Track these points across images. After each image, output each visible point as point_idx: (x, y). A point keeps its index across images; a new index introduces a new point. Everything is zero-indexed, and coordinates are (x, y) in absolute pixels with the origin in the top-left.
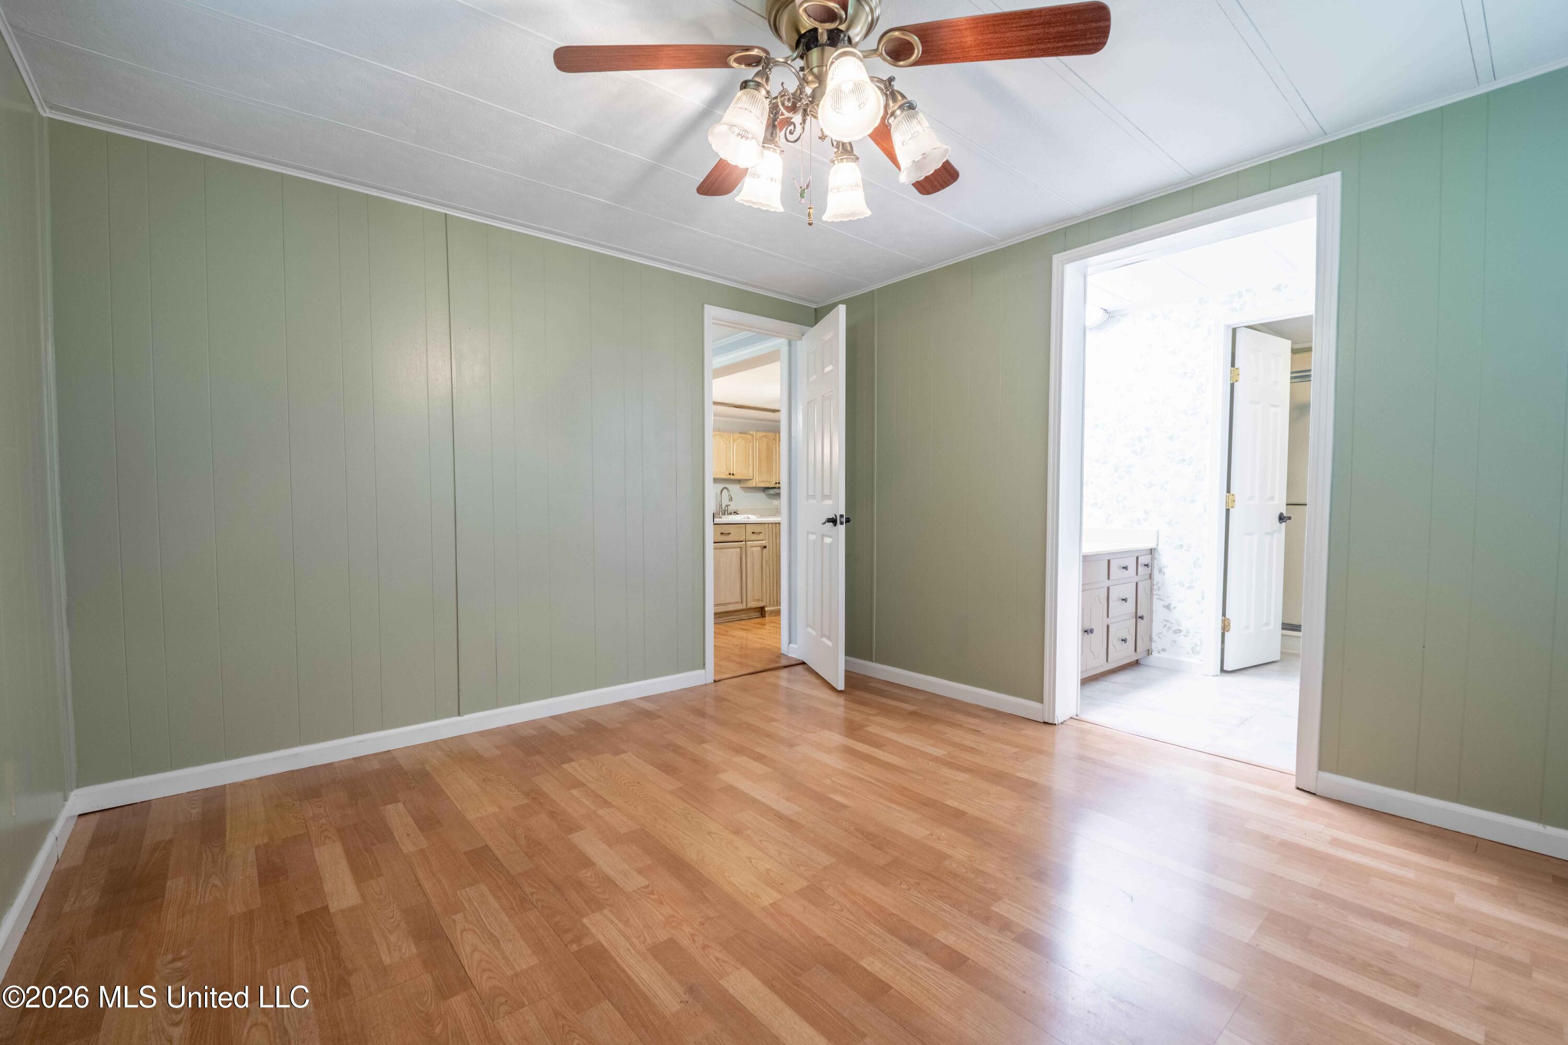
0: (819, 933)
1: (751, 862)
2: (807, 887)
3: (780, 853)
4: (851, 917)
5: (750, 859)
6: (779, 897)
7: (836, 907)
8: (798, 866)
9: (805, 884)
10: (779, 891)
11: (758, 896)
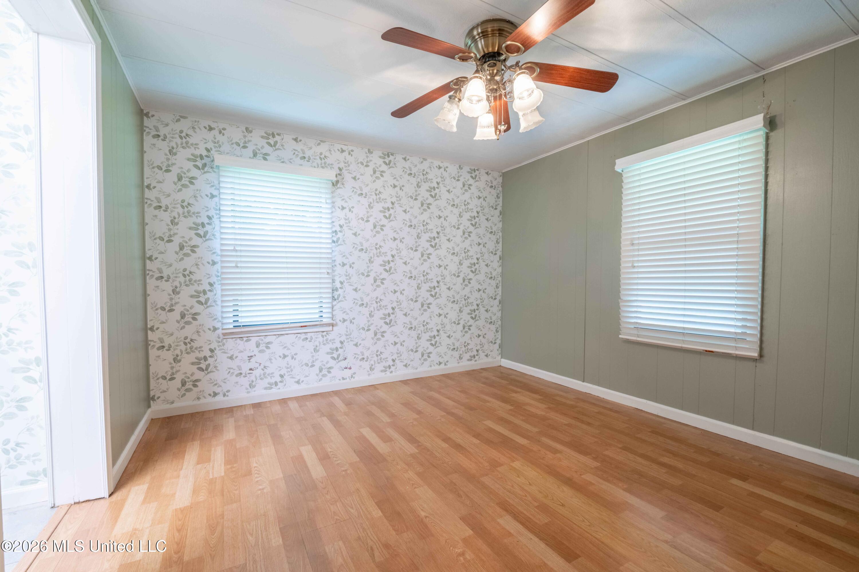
0: (494, 451)
1: (529, 483)
2: (497, 467)
3: (512, 486)
4: (479, 454)
5: (530, 484)
6: (511, 464)
7: (485, 458)
8: (502, 478)
9: (498, 469)
10: (511, 466)
11: (522, 465)
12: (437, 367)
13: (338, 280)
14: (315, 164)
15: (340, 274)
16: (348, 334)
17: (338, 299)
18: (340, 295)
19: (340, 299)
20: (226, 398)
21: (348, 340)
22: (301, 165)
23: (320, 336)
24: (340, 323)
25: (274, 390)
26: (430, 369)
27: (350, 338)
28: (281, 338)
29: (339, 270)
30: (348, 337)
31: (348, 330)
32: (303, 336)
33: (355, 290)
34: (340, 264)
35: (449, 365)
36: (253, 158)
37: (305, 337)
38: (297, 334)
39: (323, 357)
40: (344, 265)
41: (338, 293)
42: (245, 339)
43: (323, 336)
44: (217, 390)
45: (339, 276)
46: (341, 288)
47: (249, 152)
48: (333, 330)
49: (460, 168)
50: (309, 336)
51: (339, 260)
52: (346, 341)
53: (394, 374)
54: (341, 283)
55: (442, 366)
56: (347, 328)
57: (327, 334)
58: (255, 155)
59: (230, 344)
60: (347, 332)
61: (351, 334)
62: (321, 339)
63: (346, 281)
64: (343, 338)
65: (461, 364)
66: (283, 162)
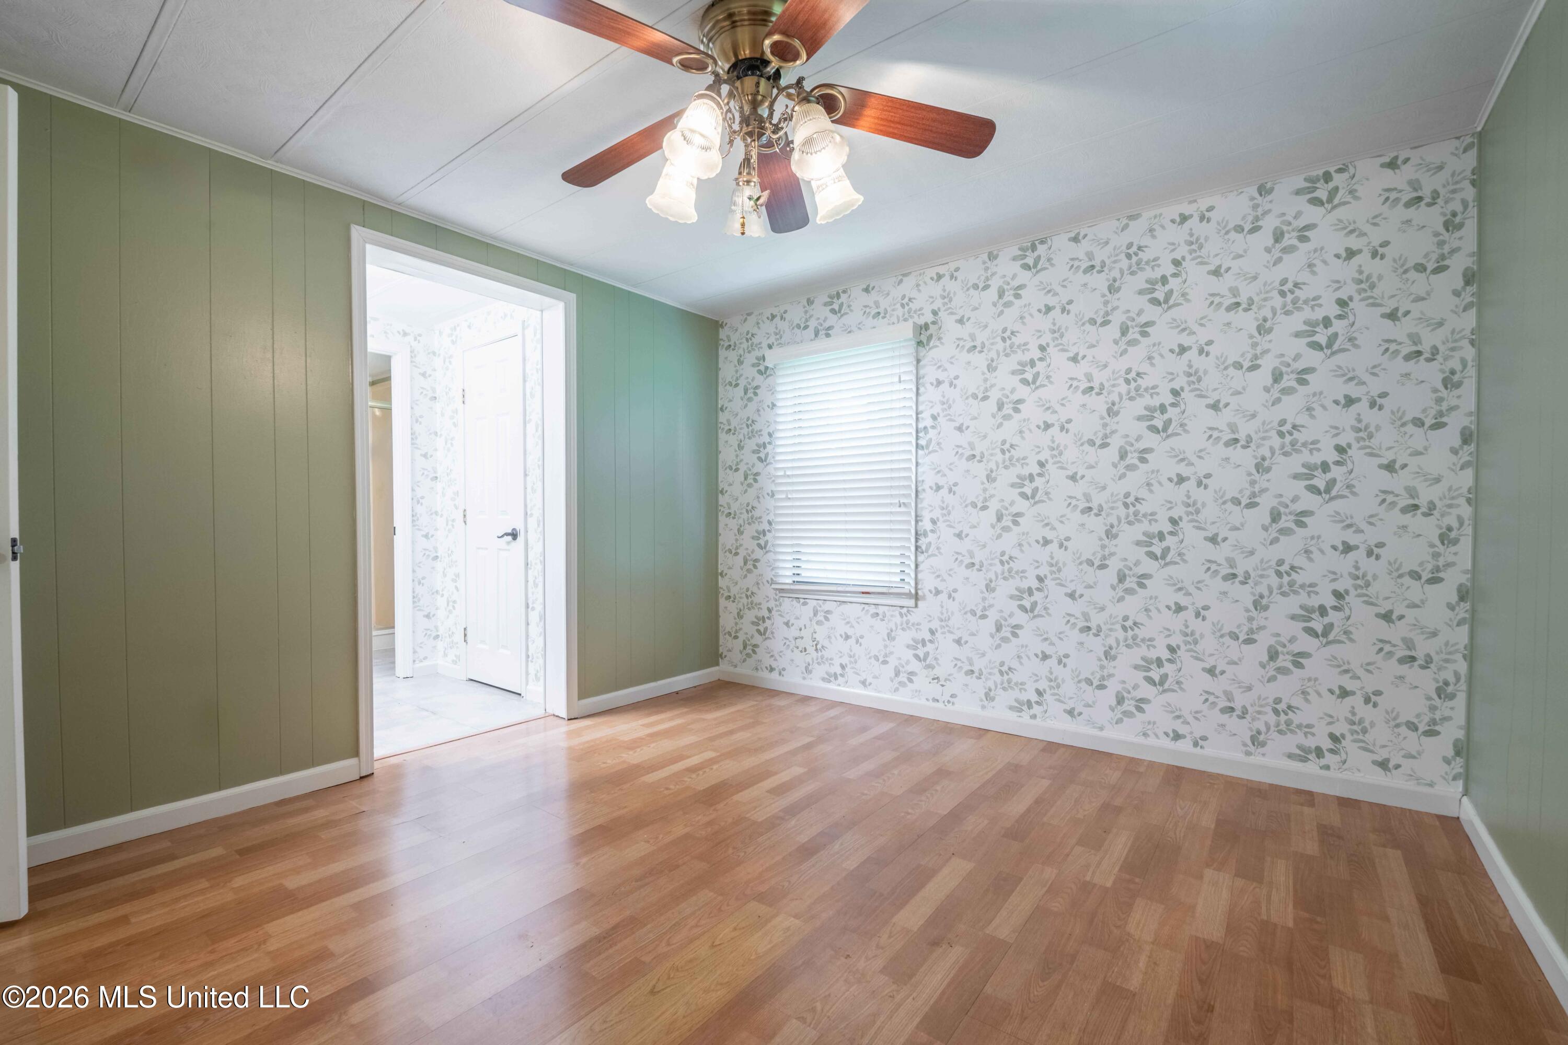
12: (1167, 743)
13: (927, 516)
14: (894, 319)
15: (931, 506)
16: (943, 617)
17: (927, 551)
18: (930, 543)
19: (930, 552)
20: (781, 678)
21: (943, 630)
22: (874, 327)
23: (897, 613)
24: (930, 596)
25: (832, 686)
26: (1141, 740)
27: (947, 626)
28: (844, 606)
29: (928, 498)
30: (943, 624)
31: (944, 611)
32: (872, 610)
33: (959, 536)
34: (931, 488)
35: (1209, 750)
36: (814, 339)
37: (875, 611)
38: (863, 606)
39: (901, 652)
40: (939, 488)
41: (927, 540)
42: (802, 601)
43: (901, 615)
44: (774, 665)
45: (930, 508)
46: (932, 531)
47: (810, 332)
48: (916, 606)
49: (1263, 190)
50: (881, 610)
51: (929, 479)
52: (940, 631)
53: (1038, 721)
54: (934, 522)
55: (1185, 746)
56: (942, 607)
57: (908, 611)
58: (817, 334)
59: (787, 604)
60: (942, 614)
61: (949, 619)
62: (898, 619)
63: (941, 519)
64: (935, 625)
65: (1256, 759)
66: (850, 332)
